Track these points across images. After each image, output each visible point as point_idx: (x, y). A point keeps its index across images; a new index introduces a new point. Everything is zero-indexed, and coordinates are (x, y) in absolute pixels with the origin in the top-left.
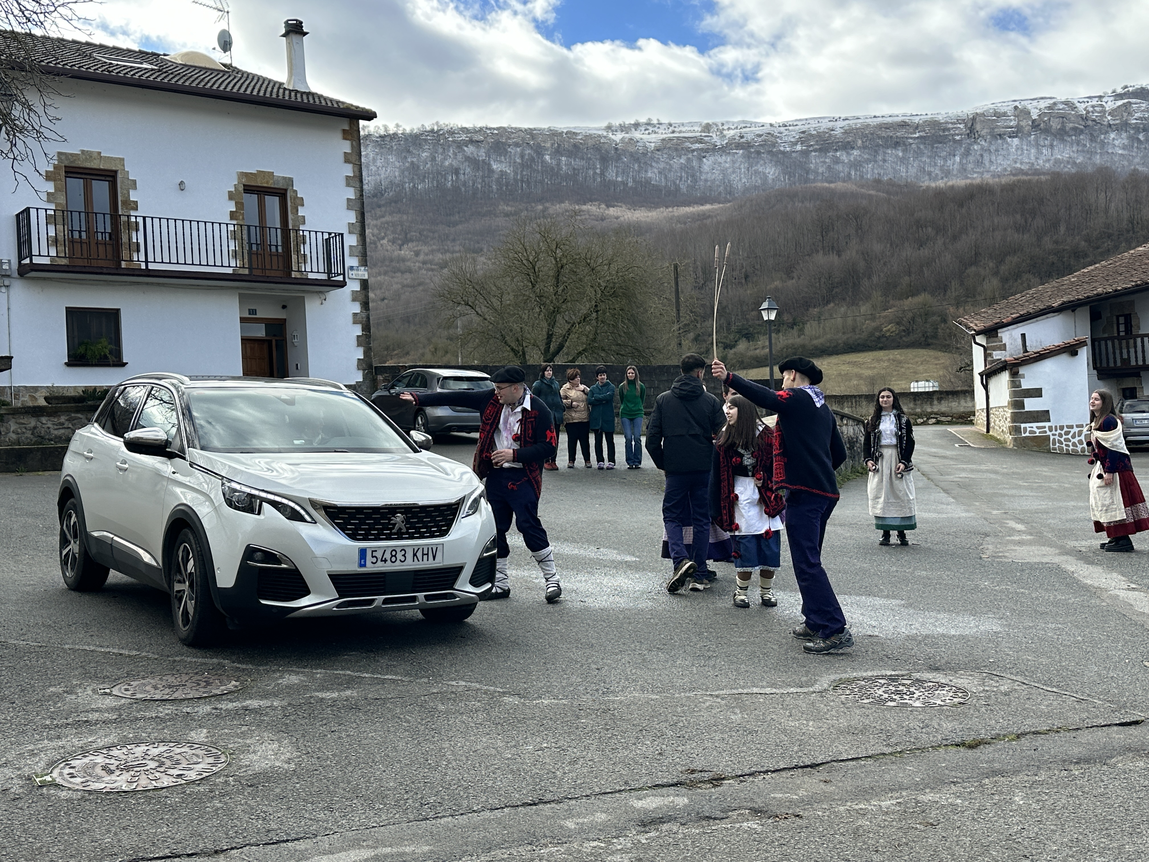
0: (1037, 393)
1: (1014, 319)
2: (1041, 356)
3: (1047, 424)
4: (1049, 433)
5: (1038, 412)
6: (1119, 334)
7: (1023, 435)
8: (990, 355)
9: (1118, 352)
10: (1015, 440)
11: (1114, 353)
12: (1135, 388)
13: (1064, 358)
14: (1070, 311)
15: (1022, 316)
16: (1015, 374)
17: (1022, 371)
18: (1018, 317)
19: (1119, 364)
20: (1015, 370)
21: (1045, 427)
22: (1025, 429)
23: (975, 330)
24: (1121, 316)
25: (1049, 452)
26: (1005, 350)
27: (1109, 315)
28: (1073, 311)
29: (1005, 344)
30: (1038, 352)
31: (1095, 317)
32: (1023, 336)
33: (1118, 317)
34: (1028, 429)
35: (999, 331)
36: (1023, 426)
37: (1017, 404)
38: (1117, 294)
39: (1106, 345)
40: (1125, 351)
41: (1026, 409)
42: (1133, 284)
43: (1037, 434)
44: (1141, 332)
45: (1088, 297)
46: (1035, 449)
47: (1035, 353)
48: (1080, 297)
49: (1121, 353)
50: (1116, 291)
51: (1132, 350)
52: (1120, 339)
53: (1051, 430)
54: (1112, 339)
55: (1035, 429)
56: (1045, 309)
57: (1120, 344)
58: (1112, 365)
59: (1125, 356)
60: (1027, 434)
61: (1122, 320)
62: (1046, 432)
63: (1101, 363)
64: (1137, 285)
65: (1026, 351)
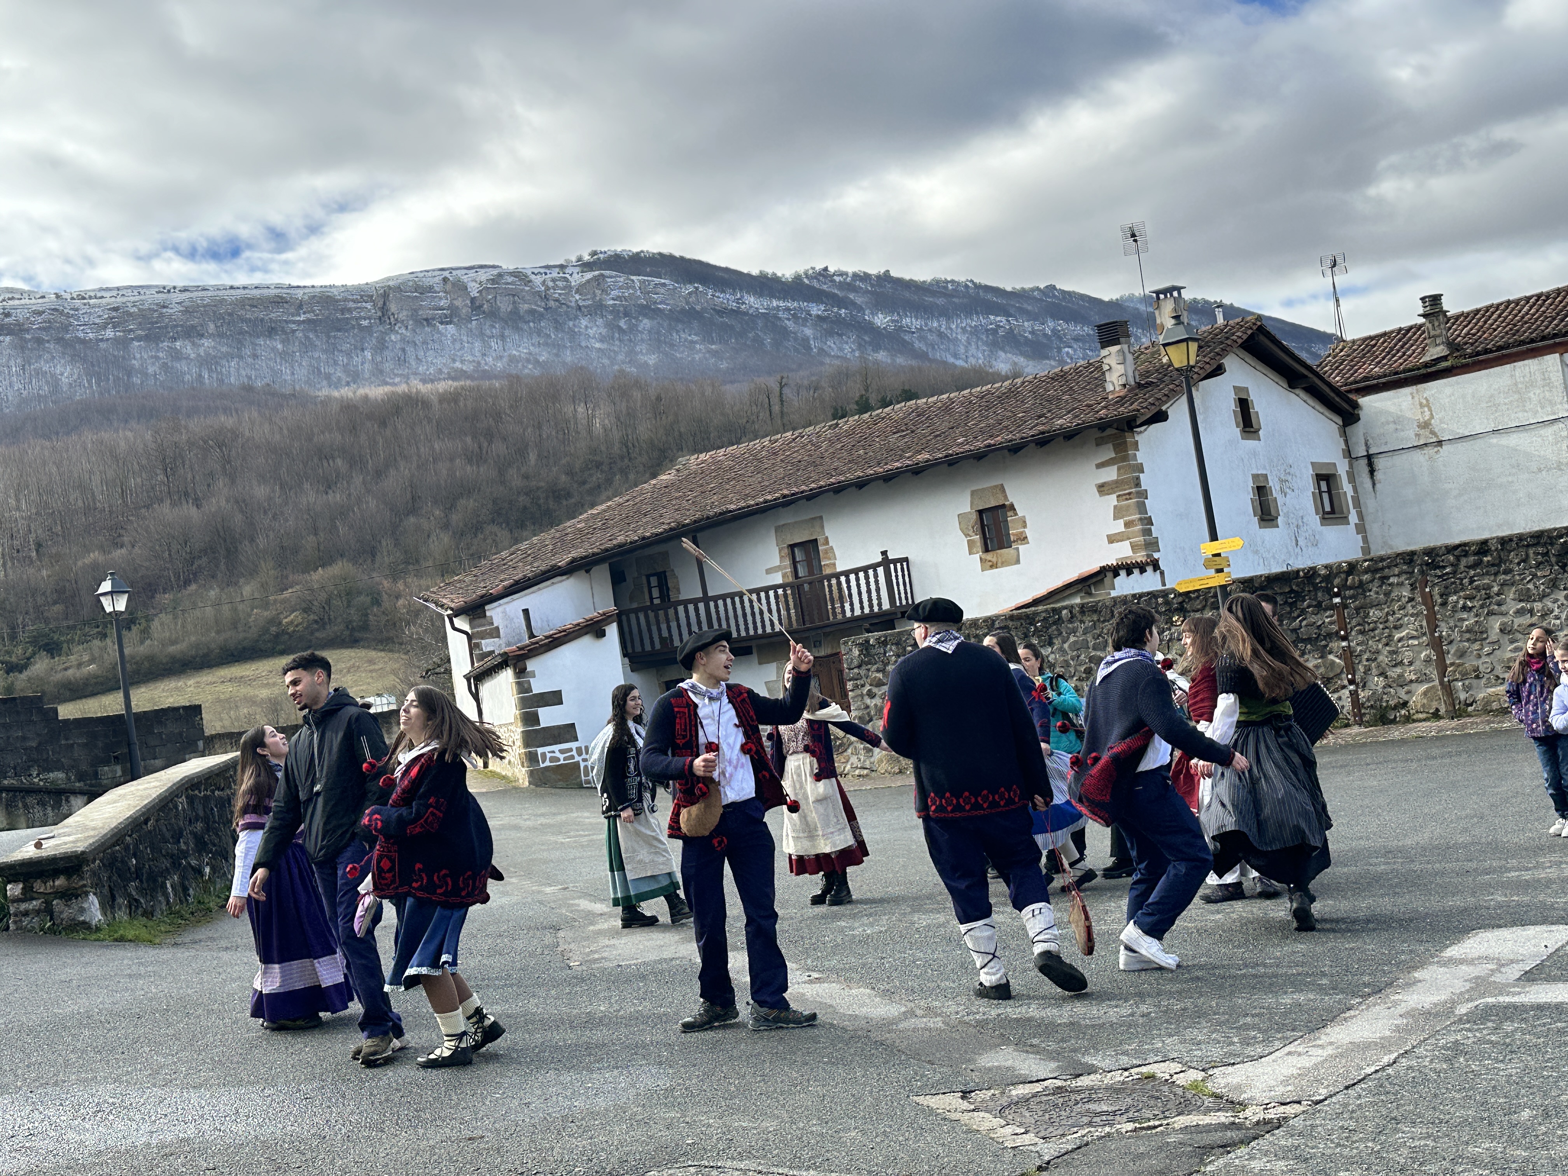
0: (554, 698)
1: (506, 588)
2: (556, 641)
3: (573, 745)
4: (577, 758)
5: (559, 727)
6: (652, 602)
7: (542, 765)
8: (478, 646)
9: (654, 628)
10: (531, 774)
11: (650, 630)
13: (586, 641)
14: (583, 572)
15: (517, 583)
16: (521, 672)
17: (532, 665)
18: (511, 586)
19: (658, 646)
20: (520, 664)
21: (571, 750)
22: (544, 755)
23: (452, 609)
24: (653, 575)
25: (581, 787)
26: (498, 636)
27: (636, 575)
28: (587, 571)
29: (497, 628)
30: (550, 636)
31: (617, 579)
32: (526, 612)
33: (648, 577)
34: (548, 755)
35: (487, 607)
36: (540, 750)
37: (530, 719)
38: (646, 543)
39: (638, 619)
40: (664, 627)
41: (543, 725)
42: (666, 527)
43: (562, 762)
44: (683, 597)
45: (607, 550)
46: (560, 784)
47: (547, 637)
48: (595, 550)
49: (659, 630)
50: (644, 538)
51: (674, 625)
52: (655, 609)
53: (580, 754)
54: (645, 609)
55: (558, 754)
56: (549, 571)
57: (657, 617)
58: (648, 648)
59: (665, 634)
60: (548, 763)
61: (654, 581)
62: (573, 757)
63: (633, 647)
64: (671, 529)
65: (532, 635)
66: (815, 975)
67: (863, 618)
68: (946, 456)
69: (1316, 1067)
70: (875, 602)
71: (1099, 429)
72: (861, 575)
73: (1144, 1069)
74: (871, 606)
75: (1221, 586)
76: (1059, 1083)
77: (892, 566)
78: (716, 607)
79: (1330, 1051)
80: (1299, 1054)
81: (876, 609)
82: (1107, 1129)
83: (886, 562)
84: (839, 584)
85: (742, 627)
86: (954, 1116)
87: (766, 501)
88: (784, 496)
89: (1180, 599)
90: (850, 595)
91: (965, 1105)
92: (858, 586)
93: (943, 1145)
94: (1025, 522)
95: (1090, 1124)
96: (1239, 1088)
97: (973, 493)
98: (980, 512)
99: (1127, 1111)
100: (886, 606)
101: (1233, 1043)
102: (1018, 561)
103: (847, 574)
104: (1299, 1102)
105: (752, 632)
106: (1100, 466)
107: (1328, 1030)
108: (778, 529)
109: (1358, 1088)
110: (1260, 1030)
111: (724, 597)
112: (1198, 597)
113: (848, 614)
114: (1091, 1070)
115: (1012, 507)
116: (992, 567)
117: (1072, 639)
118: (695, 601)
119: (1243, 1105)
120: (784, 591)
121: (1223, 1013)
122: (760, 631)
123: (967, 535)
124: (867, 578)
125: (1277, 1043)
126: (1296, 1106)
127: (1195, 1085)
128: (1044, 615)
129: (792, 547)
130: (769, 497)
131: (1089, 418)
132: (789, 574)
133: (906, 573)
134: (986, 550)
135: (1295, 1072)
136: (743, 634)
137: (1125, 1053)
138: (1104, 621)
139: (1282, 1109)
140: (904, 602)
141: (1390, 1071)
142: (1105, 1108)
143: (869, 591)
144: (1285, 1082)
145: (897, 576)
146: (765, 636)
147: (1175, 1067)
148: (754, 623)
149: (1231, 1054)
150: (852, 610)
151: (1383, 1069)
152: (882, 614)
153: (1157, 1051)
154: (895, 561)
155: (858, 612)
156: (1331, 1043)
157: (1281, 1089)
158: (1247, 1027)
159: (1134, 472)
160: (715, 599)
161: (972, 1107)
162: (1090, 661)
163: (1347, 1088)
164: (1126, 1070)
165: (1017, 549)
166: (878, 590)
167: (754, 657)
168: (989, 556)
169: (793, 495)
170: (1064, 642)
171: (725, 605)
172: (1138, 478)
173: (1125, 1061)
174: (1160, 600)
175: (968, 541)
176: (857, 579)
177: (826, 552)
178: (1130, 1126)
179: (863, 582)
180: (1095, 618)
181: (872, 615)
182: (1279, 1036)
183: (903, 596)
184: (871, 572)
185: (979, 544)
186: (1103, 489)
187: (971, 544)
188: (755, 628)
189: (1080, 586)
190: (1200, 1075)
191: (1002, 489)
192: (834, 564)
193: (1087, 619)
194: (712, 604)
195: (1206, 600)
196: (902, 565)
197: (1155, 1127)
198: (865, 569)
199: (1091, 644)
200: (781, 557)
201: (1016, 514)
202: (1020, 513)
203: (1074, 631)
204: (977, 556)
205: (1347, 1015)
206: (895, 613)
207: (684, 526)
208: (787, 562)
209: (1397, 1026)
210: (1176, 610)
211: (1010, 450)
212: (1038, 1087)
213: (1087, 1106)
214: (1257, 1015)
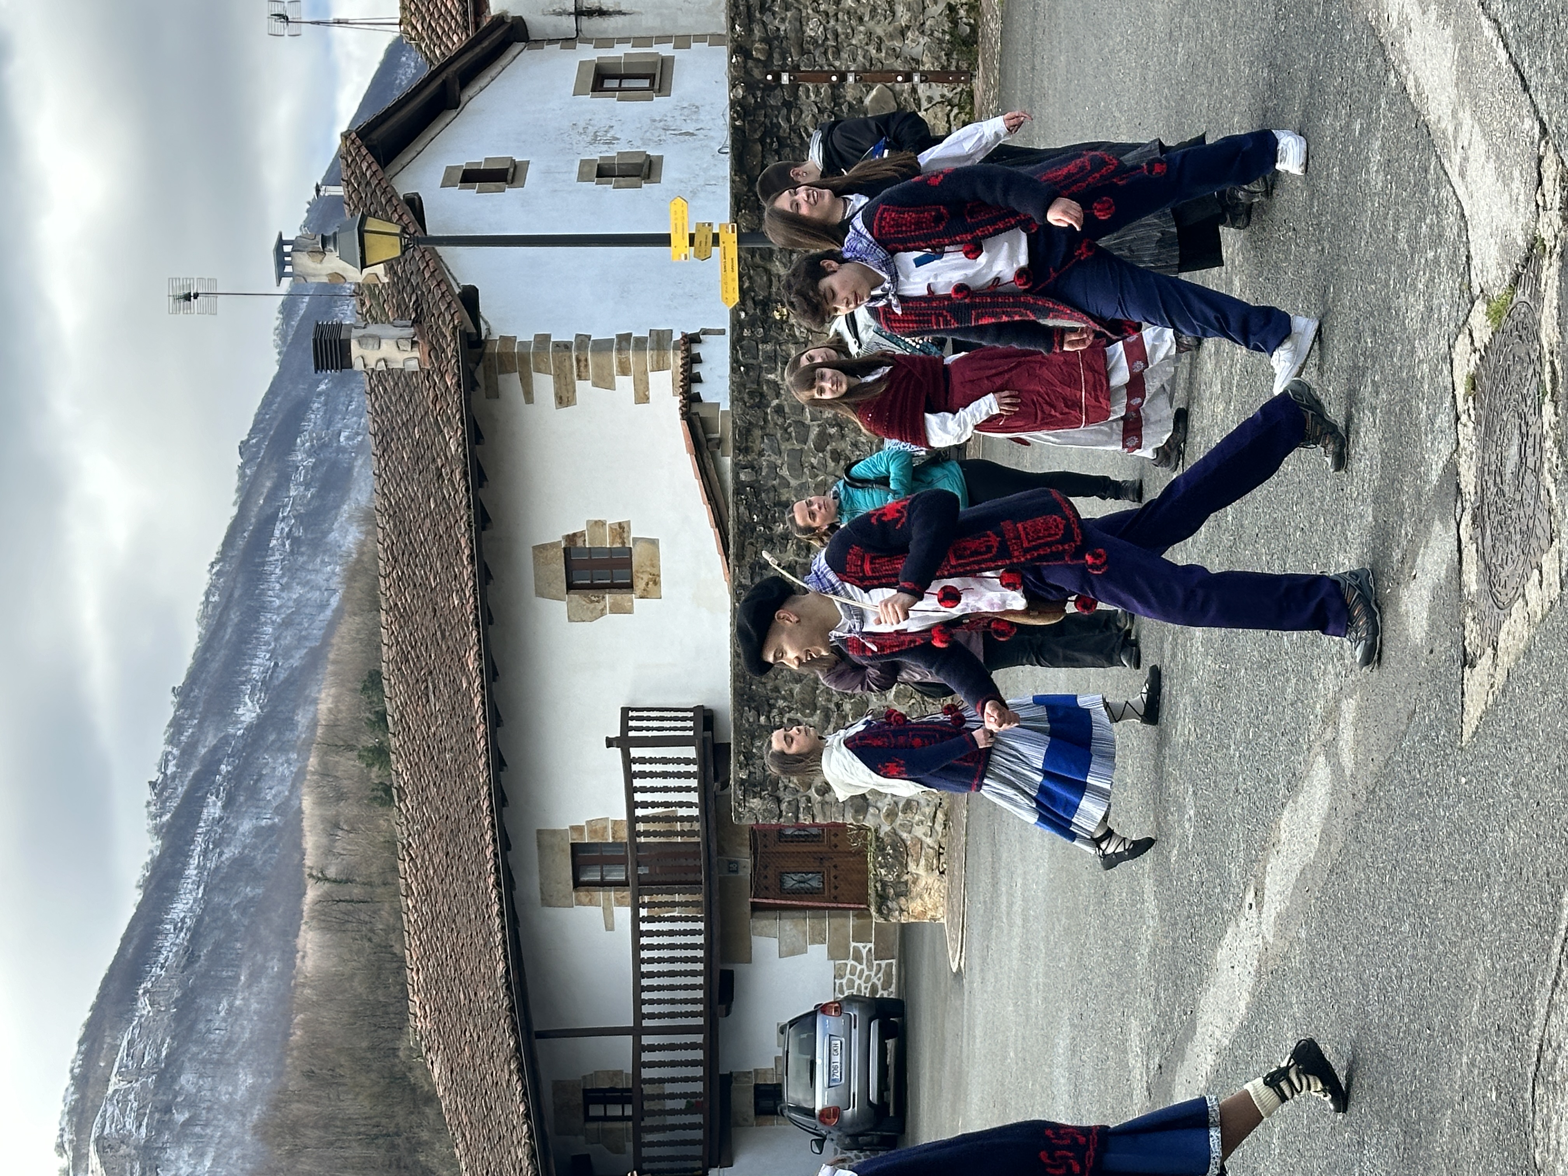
6: (628, 1119)
9: (671, 1120)
11: (673, 1128)
12: (757, 1087)
19: (698, 1118)
24: (586, 1111)
27: (582, 1138)
33: (588, 1119)
38: (536, 1115)
39: (651, 1144)
40: (670, 1104)
42: (515, 1078)
44: (628, 1068)
49: (673, 1112)
50: (527, 1116)
51: (669, 1088)
52: (640, 1114)
54: (638, 1131)
57: (652, 1113)
58: (698, 1134)
59: (681, 1104)
61: (596, 1110)
63: (694, 1158)
64: (520, 1070)
66: (1250, 897)
67: (704, 790)
68: (477, 625)
69: (1487, 135)
70: (683, 768)
71: (473, 389)
72: (637, 783)
73: (1460, 391)
74: (687, 775)
75: (739, 241)
76: (1467, 519)
77: (632, 734)
78: (651, 1016)
79: (1466, 116)
80: (1466, 159)
81: (693, 768)
82: (1549, 444)
83: (623, 742)
84: (646, 819)
85: (689, 980)
86: (1500, 678)
87: (501, 914)
88: (497, 884)
89: (749, 303)
90: (666, 805)
91: (1485, 663)
92: (653, 790)
93: (1544, 693)
94: (596, 522)
95: (1537, 472)
96: (1505, 249)
97: (540, 594)
98: (571, 587)
99: (1522, 416)
100: (690, 752)
101: (1436, 260)
102: (654, 543)
103: (632, 805)
104: (1540, 159)
105: (700, 967)
106: (529, 398)
107: (1432, 118)
108: (547, 901)
109: (1527, 72)
110: (1421, 219)
111: (638, 1003)
112: (750, 278)
113: (695, 812)
114: (1452, 471)
115: (571, 538)
116: (656, 583)
117: (785, 472)
118: (639, 1049)
119: (1535, 244)
120: (644, 905)
121: (1388, 273)
122: (700, 953)
123: (602, 613)
124: (643, 775)
125: (1443, 194)
126: (1545, 163)
127: (1495, 315)
128: (742, 509)
129: (577, 884)
130: (496, 907)
131: (454, 399)
132: (620, 894)
133: (645, 714)
134: (629, 587)
135: (1492, 165)
136: (700, 980)
137: (1431, 420)
138: (766, 421)
139: (1547, 184)
140: (690, 724)
141: (1508, 26)
142: (1514, 450)
143: (665, 775)
144: (1505, 179)
145: (648, 729)
146: (708, 947)
147: (1462, 344)
148: (686, 960)
149: (1453, 261)
150: (689, 805)
151: (1503, 37)
152: (702, 760)
153: (1435, 371)
154: (625, 728)
155: (694, 797)
156: (1454, 113)
157: (1517, 185)
158: (1414, 239)
159: (546, 349)
160: (639, 1016)
161: (1489, 651)
162: (823, 451)
163: (1526, 89)
164: (1458, 418)
165: (635, 540)
166: (665, 761)
167: (739, 969)
168: (640, 585)
169: (497, 870)
170: (788, 485)
171: (651, 1002)
172: (557, 345)
173: (1443, 420)
174: (746, 333)
175: (612, 611)
176: (644, 790)
177: (593, 832)
178: (1548, 409)
179: (648, 782)
180: (757, 433)
181: (702, 776)
182: (1433, 191)
183: (679, 724)
184: (636, 768)
185: (619, 597)
186: (564, 399)
187: (617, 609)
188: (694, 960)
189: (707, 454)
190: (1480, 307)
191: (540, 549)
192: (615, 822)
193: (758, 445)
194: (646, 1023)
195: (756, 267)
196: (633, 718)
197: (1554, 372)
198: (630, 776)
199: (798, 447)
200: (591, 903)
201: (582, 534)
202: (581, 527)
203: (773, 467)
204: (638, 603)
205: (1412, 91)
206: (704, 740)
207: (517, 1049)
208: (600, 895)
209: (1439, 18)
210: (764, 311)
211: (484, 529)
212: (1470, 551)
213: (1508, 476)
214: (1396, 222)
